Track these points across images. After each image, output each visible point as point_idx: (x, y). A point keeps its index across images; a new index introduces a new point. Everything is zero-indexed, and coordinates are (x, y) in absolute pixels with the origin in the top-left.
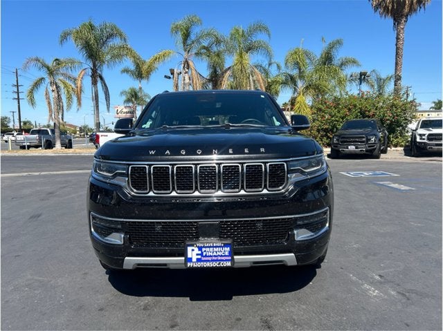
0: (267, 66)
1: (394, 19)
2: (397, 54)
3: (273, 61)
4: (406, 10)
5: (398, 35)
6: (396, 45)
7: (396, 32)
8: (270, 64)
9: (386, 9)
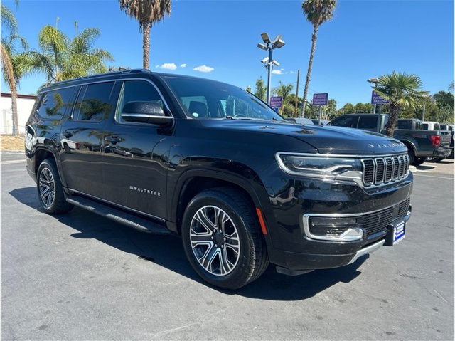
0: (8, 39)
1: (141, 23)
2: (145, 56)
3: (16, 34)
4: (152, 17)
5: (145, 39)
6: (144, 47)
7: (142, 35)
8: (12, 38)
9: (133, 10)
